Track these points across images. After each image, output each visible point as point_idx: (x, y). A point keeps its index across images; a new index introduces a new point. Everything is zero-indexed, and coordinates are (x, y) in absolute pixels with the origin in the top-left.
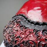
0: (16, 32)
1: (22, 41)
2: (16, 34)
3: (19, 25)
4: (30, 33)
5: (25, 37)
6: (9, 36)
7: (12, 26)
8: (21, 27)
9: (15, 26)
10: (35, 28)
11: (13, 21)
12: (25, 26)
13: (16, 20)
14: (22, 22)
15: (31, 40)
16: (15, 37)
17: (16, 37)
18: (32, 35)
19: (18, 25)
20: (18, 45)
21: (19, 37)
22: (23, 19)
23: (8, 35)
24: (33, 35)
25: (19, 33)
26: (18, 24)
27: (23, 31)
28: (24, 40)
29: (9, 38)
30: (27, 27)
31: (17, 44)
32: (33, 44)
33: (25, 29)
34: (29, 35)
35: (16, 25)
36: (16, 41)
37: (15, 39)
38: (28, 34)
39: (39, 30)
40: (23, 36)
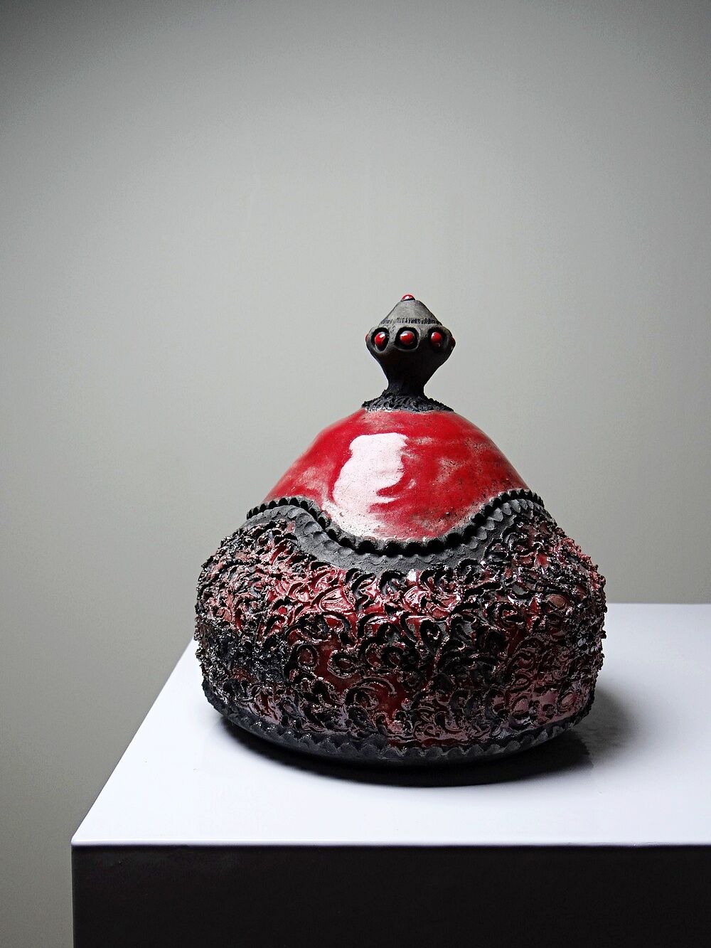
0: (273, 583)
1: (300, 615)
2: (272, 592)
3: (290, 552)
4: (333, 584)
5: (311, 601)
6: (240, 602)
7: (254, 554)
8: (296, 559)
9: (270, 555)
10: (356, 566)
11: (259, 532)
12: (314, 558)
13: (272, 525)
14: (301, 540)
15: (332, 613)
16: (269, 602)
17: (275, 601)
18: (337, 594)
19: (282, 554)
20: (279, 634)
21: (287, 601)
22: (310, 524)
23: (237, 599)
24: (342, 593)
25: (285, 585)
26: (281, 549)
27: (304, 576)
28: (307, 610)
29: (239, 613)
30: (321, 559)
31: (277, 631)
32: (339, 625)
33: (312, 569)
34: (328, 591)
35: (275, 554)
36: (272, 619)
37: (269, 612)
38: (325, 588)
39: (371, 575)
40: (304, 597)
